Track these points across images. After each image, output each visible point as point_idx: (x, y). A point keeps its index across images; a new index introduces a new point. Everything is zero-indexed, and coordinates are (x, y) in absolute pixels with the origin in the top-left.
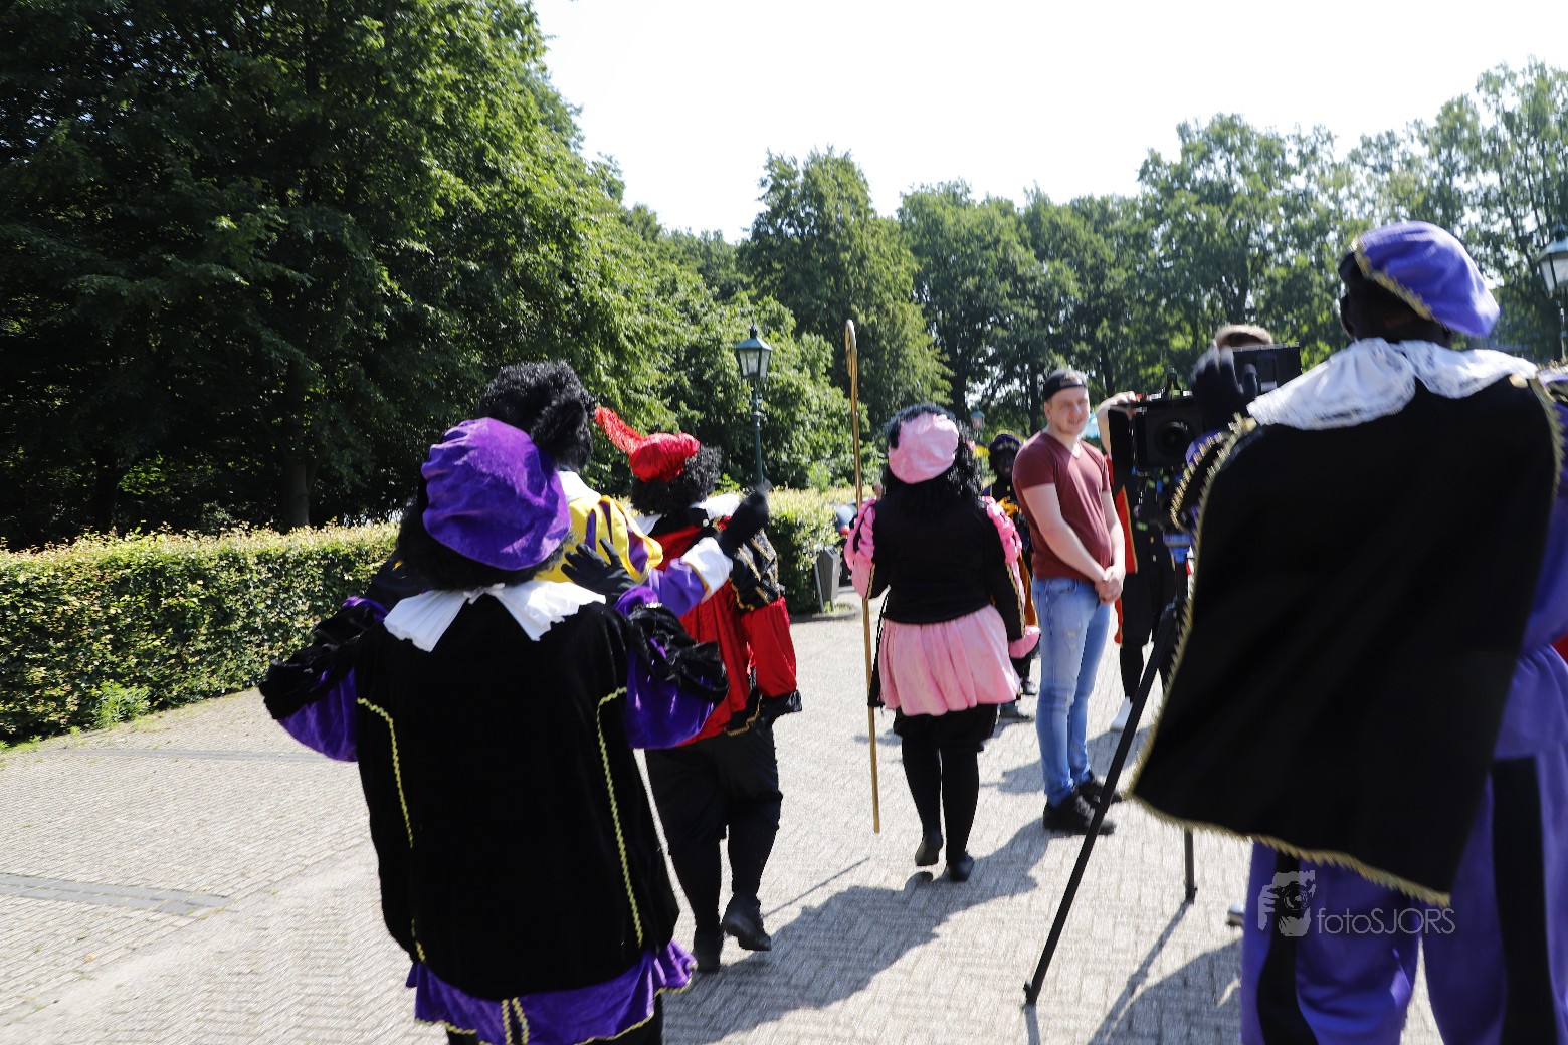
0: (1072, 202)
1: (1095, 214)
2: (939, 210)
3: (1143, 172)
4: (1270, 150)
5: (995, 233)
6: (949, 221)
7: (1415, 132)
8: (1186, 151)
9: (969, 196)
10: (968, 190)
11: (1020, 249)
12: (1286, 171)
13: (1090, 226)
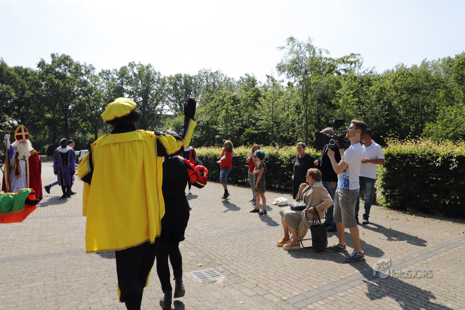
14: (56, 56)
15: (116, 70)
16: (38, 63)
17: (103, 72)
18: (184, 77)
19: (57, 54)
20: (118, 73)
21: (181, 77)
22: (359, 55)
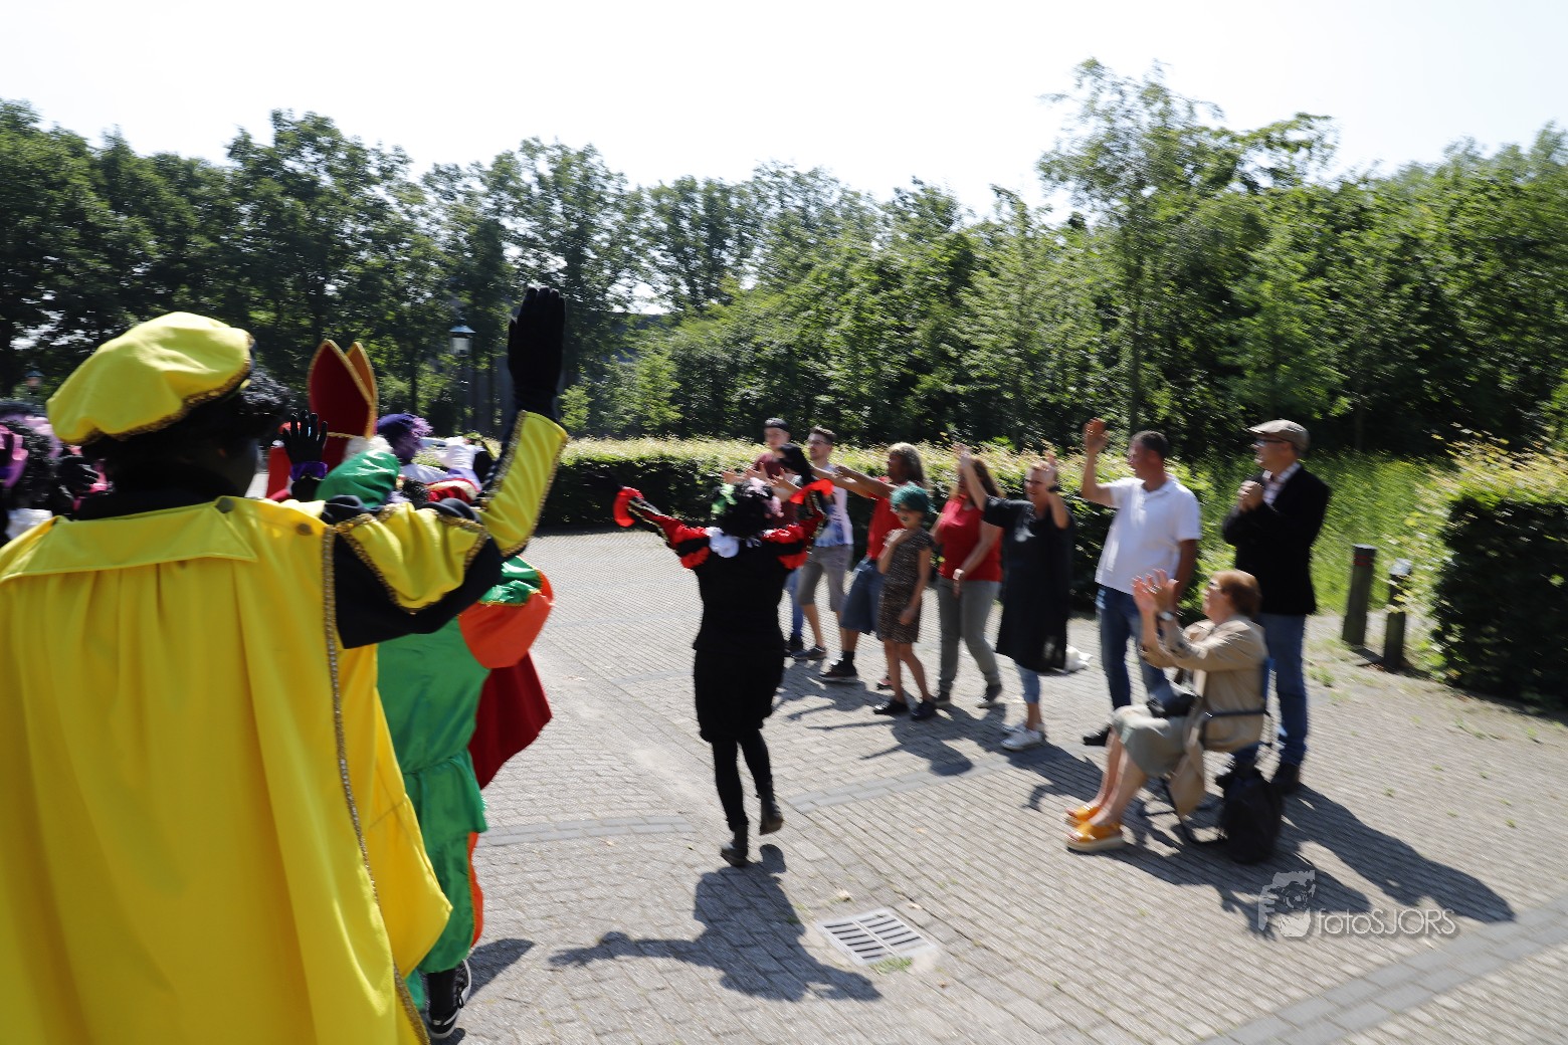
0: (157, 157)
1: (178, 173)
3: (234, 150)
4: (356, 156)
5: (62, 172)
8: (278, 140)
9: (34, 124)
10: (32, 117)
11: (93, 196)
12: (369, 181)
13: (172, 186)
14: (286, 117)
16: (231, 143)
17: (439, 172)
18: (706, 190)
20: (484, 176)
21: (692, 189)
22: (1326, 118)
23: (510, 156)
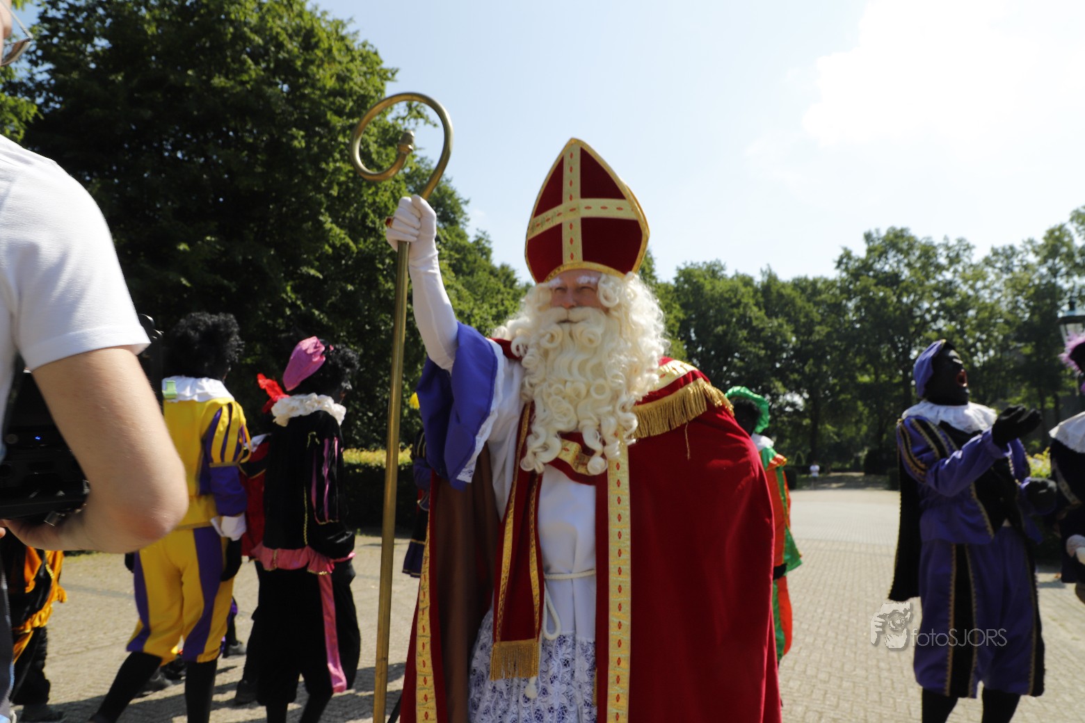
0: (794, 280)
1: (808, 288)
2: (702, 280)
3: (840, 263)
4: (928, 252)
5: (738, 297)
6: (708, 287)
7: (1029, 247)
8: (870, 251)
9: (724, 272)
10: (722, 269)
11: (755, 309)
12: (940, 268)
13: (803, 297)
14: (875, 235)
15: (1031, 241)
16: (837, 258)
17: (995, 253)
19: (877, 231)
20: (1037, 249)
23: (1061, 228)
